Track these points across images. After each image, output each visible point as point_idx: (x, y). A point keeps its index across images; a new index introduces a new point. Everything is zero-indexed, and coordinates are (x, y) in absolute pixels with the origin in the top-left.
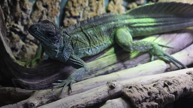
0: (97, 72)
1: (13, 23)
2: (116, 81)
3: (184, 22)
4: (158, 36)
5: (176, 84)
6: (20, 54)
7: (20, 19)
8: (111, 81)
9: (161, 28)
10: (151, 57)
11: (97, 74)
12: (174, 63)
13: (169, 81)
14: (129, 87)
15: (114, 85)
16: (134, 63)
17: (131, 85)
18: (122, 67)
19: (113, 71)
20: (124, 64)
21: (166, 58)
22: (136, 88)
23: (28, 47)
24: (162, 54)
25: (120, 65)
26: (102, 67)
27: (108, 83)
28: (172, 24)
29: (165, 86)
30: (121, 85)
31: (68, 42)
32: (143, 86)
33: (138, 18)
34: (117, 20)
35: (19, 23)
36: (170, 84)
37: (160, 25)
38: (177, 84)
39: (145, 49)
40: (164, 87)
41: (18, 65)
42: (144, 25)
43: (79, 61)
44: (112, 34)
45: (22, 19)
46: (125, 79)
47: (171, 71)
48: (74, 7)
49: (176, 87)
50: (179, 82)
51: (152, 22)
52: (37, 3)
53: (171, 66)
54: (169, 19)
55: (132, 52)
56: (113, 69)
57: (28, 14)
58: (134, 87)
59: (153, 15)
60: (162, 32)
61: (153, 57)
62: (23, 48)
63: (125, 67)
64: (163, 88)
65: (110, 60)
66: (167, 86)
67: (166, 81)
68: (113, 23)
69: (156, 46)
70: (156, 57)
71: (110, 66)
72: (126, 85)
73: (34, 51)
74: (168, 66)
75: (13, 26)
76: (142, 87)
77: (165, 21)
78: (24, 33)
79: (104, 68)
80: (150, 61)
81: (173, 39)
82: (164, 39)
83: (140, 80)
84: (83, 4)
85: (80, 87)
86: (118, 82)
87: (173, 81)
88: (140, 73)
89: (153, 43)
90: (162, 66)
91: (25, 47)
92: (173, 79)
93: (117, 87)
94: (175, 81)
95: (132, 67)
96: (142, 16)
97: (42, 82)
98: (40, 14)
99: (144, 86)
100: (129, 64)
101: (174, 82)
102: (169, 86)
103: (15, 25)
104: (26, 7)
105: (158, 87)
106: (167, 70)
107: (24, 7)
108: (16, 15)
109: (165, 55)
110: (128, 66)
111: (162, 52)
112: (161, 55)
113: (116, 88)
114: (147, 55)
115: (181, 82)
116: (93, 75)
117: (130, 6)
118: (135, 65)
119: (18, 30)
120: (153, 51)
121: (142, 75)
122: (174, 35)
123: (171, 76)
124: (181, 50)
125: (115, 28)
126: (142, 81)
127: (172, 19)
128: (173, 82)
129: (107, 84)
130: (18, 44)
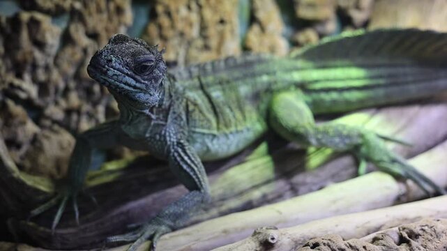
0: (225, 202)
1: (11, 78)
2: (276, 229)
3: (437, 79)
4: (373, 111)
5: (430, 237)
6: (27, 155)
7: (29, 68)
8: (264, 228)
9: (381, 92)
10: (357, 164)
11: (224, 208)
12: (415, 182)
13: (413, 228)
14: (311, 245)
15: (273, 239)
16: (316, 180)
17: (317, 240)
18: (286, 191)
19: (265, 201)
20: (291, 184)
21: (397, 169)
22: (329, 246)
23: (47, 138)
24: (385, 158)
25: (281, 185)
26: (236, 190)
27: (255, 233)
28: (407, 83)
29: (402, 240)
30: (288, 240)
31: (180, 100)
32: (346, 242)
33: (324, 67)
34: (274, 73)
35: (27, 77)
36: (413, 235)
37: (378, 86)
38: (432, 235)
39: (345, 144)
40: (399, 244)
41: (22, 184)
42: (339, 85)
43: (196, 166)
44: (263, 107)
45: (35, 66)
46: (297, 222)
47: (409, 201)
48: (164, 38)
49: (429, 245)
50: (438, 230)
51: (358, 79)
52: (73, 28)
53: (408, 187)
54: (401, 70)
55: (312, 149)
56: (264, 196)
57: (49, 55)
58: (324, 244)
59: (360, 60)
60: (383, 101)
61: (363, 166)
62: (35, 140)
63: (295, 191)
64: (398, 247)
65: (256, 172)
66: (408, 242)
67: (404, 229)
68: (265, 78)
69: (371, 137)
70: (371, 166)
71: (256, 187)
72: (302, 239)
73: (62, 148)
74: (400, 190)
75: (11, 85)
76: (346, 245)
77: (390, 76)
78: (38, 101)
79: (241, 193)
80: (356, 175)
81: (411, 121)
82: (389, 120)
83: (337, 226)
84: (187, 30)
85: (184, 245)
86: (282, 230)
87: (422, 229)
88: (334, 207)
89: (363, 131)
90: (388, 188)
91: (40, 137)
92: (422, 222)
93: (279, 243)
94: (426, 228)
95: (311, 191)
96: (332, 63)
97: (86, 228)
98: (79, 55)
99: (351, 242)
100: (304, 184)
101: (424, 230)
102: (413, 243)
103: (17, 82)
104: (44, 36)
105: (384, 245)
106: (399, 200)
107: (39, 37)
108: (19, 56)
109: (394, 161)
110: (302, 189)
111: (387, 154)
112: (384, 161)
113: (276, 246)
114: (347, 161)
115: (443, 232)
116: (214, 212)
117: (301, 37)
118: (318, 186)
119: (23, 95)
120: (363, 150)
121: (338, 212)
122: (413, 111)
123: (412, 215)
124: (428, 148)
125: (270, 91)
126: (340, 228)
127: (408, 70)
128: (421, 232)
129: (253, 236)
130: (25, 131)
